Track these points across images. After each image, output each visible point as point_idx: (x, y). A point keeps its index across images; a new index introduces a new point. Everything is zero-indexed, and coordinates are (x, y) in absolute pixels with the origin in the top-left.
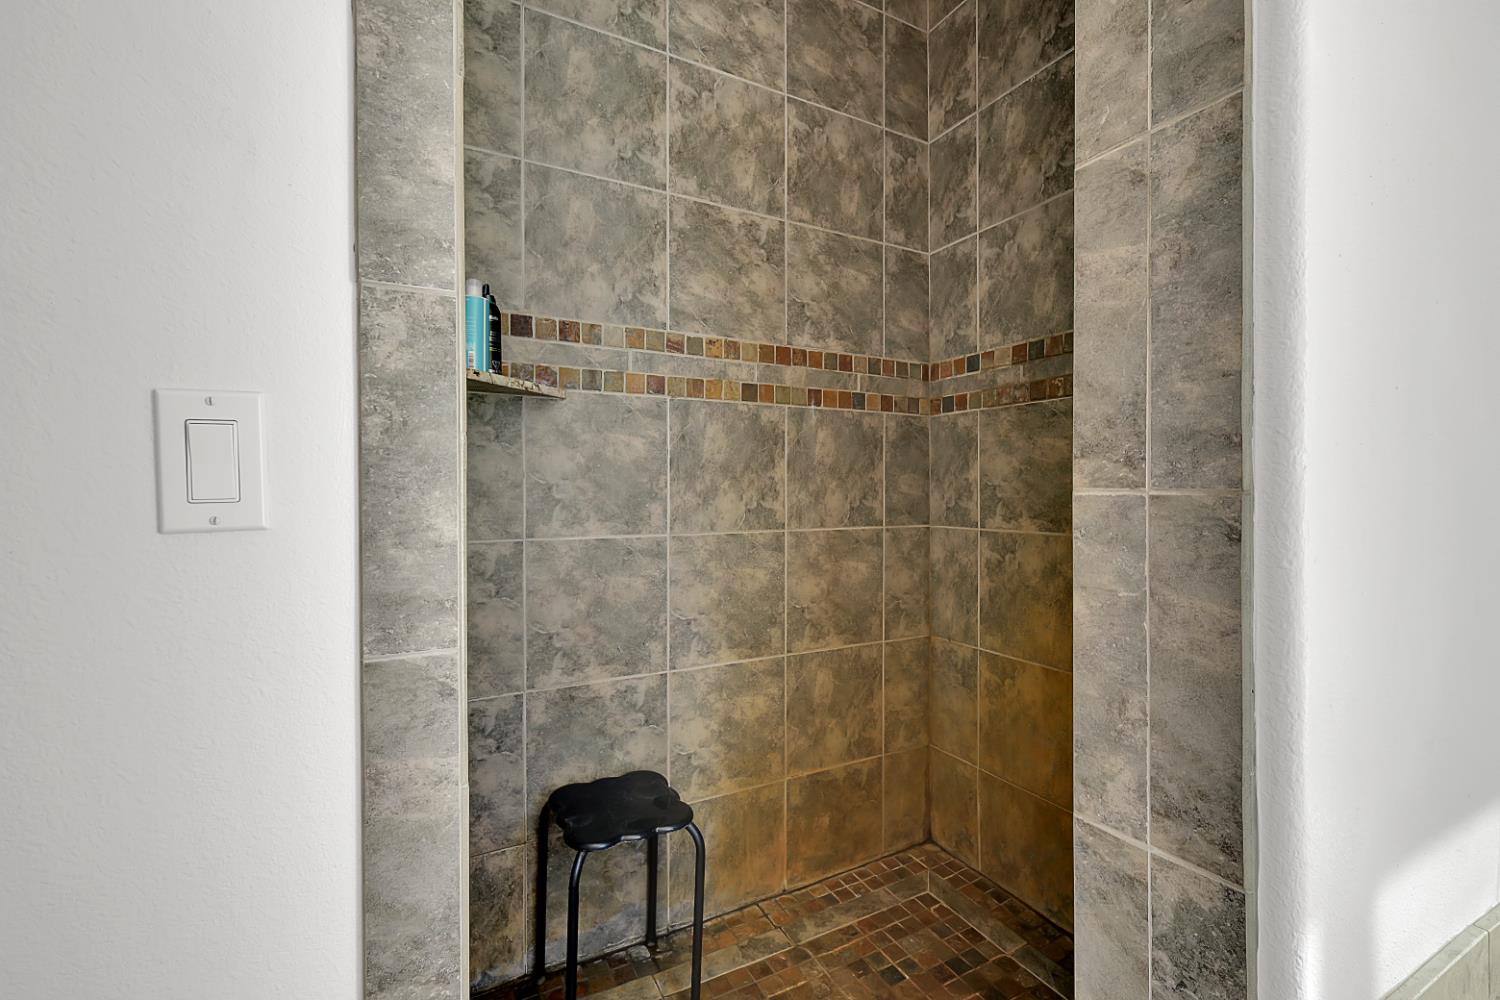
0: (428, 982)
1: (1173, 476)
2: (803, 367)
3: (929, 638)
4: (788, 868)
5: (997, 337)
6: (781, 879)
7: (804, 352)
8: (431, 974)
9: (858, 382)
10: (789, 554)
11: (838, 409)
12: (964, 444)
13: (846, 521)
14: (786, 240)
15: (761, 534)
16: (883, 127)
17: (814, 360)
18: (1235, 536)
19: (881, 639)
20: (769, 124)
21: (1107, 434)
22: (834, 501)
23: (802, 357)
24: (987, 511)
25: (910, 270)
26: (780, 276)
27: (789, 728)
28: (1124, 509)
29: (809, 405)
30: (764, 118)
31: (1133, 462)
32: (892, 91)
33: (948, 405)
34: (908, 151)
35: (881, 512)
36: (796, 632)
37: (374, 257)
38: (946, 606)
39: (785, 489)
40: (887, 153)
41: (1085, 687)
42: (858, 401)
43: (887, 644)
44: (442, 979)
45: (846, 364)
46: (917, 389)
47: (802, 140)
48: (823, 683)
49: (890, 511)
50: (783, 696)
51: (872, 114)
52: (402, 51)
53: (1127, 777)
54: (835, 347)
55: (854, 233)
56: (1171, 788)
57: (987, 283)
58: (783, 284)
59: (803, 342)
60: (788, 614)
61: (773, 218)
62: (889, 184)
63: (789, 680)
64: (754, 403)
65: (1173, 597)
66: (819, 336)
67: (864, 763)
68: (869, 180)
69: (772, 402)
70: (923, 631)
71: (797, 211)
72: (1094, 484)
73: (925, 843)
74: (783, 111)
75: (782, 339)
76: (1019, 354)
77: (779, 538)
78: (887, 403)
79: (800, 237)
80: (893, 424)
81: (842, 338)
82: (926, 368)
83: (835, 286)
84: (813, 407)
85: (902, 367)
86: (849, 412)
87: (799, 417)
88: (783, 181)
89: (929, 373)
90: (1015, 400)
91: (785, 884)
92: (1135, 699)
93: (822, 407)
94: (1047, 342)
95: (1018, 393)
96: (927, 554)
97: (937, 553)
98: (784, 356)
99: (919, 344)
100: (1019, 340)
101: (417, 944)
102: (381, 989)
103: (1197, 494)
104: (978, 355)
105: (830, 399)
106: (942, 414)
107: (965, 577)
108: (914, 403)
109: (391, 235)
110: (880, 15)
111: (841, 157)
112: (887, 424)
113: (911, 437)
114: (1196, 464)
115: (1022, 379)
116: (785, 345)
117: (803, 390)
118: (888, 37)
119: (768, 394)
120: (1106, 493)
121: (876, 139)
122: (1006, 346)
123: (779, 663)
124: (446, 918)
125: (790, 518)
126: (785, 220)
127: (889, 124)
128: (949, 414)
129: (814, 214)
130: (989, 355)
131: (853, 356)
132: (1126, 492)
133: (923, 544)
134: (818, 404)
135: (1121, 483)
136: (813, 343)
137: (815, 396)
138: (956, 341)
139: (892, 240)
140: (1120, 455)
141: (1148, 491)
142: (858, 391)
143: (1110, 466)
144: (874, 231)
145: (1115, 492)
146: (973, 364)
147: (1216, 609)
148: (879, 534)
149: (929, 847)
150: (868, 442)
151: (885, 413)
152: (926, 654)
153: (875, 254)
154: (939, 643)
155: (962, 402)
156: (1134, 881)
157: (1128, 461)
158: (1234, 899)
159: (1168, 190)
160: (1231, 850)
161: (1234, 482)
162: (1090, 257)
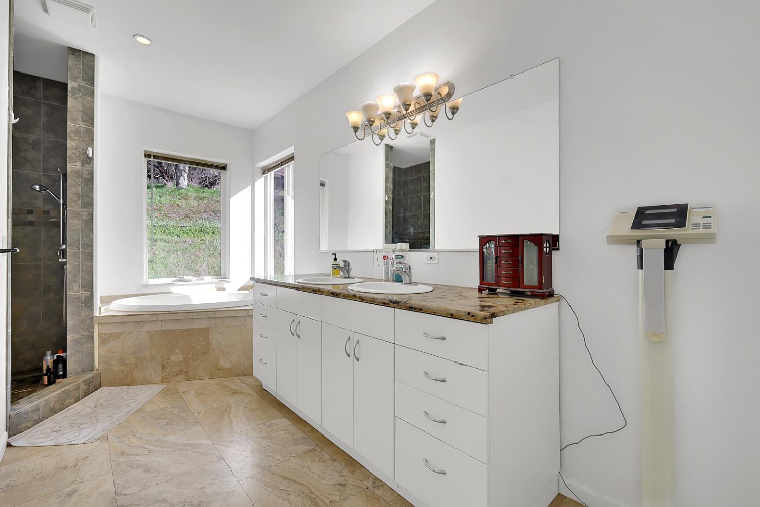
1: (83, 249)
28: (77, 253)
53: (76, 285)
56: (84, 284)
65: (84, 263)
92: (78, 276)
103: (87, 251)
114: (87, 248)
132: (76, 251)
141: (80, 251)
143: (74, 248)
156: (78, 298)
157: (77, 247)
158: (92, 294)
159: (84, 217)
160: (92, 288)
161: (93, 250)
162: (70, 221)
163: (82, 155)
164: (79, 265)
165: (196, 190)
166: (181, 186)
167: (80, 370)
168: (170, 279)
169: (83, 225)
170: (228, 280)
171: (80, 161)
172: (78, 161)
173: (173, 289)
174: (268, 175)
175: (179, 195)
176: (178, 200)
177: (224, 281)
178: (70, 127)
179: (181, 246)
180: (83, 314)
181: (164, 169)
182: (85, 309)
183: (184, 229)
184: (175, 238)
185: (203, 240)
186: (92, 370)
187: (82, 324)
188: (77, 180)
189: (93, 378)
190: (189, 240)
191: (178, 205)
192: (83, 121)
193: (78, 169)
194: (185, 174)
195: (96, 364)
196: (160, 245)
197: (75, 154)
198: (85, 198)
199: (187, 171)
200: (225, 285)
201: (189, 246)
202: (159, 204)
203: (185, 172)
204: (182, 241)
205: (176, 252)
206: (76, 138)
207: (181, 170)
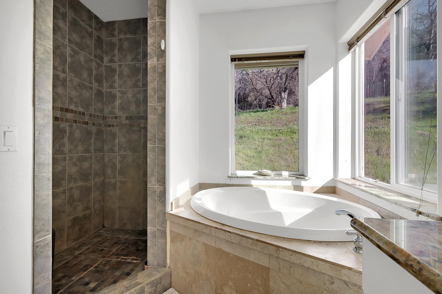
0: (45, 232)
1: (159, 144)
2: (72, 114)
3: (104, 180)
4: (67, 243)
5: (122, 113)
6: (65, 246)
7: (72, 110)
8: (46, 230)
9: (87, 118)
10: (68, 161)
11: (81, 125)
12: (114, 135)
13: (83, 153)
14: (67, 81)
15: (60, 156)
16: (93, 58)
17: (75, 112)
18: (165, 150)
19: (92, 181)
20: (63, 50)
21: (152, 138)
22: (80, 148)
23: (72, 111)
24: (120, 150)
25: (99, 94)
26: (66, 90)
27: (67, 206)
28: (154, 147)
29: (74, 123)
30: (61, 48)
31: (155, 142)
32: (95, 50)
33: (109, 126)
34: (99, 66)
35: (93, 151)
36: (69, 181)
37: (38, 103)
38: (109, 171)
39: (67, 145)
40: (94, 65)
41: (149, 170)
42: (87, 123)
43: (94, 182)
44: (48, 231)
45: (84, 114)
46: (101, 121)
47: (72, 56)
48: (77, 194)
49: (95, 150)
50: (66, 198)
51: (90, 54)
52: (43, 67)
53: (154, 179)
54: (81, 110)
55: (86, 82)
56: (159, 179)
57: (119, 101)
58: (67, 92)
59: (72, 107)
60: (68, 177)
61: (64, 75)
62: (94, 72)
63: (67, 194)
64: (58, 122)
65: (159, 157)
66: (76, 107)
67: (87, 212)
68: (90, 70)
69: (63, 122)
70: (102, 178)
71: (71, 74)
72: (150, 144)
73: (103, 228)
74: (67, 48)
75: (66, 106)
76: (127, 118)
77: (65, 158)
78: (94, 124)
79: (71, 81)
80: (95, 129)
81: (83, 107)
82: (103, 117)
83: (81, 95)
84: (75, 124)
85: (98, 116)
86: (84, 126)
87: (71, 126)
88: (67, 66)
89: (104, 118)
90: (126, 127)
91: (66, 247)
92: (155, 170)
93: (77, 124)
94: (133, 116)
95: (127, 126)
96: (104, 160)
97: (106, 160)
98: (67, 110)
99: (102, 111)
100: (127, 115)
101: (44, 225)
102: (37, 234)
103: (161, 146)
104: (117, 116)
105: (79, 122)
106: (108, 128)
107: (114, 164)
108: (100, 125)
109: (41, 99)
110: (92, 31)
111: (82, 63)
112: (94, 129)
113: (99, 132)
114: (161, 142)
115: (128, 123)
116: (67, 107)
117: (72, 120)
118: (94, 37)
119: (62, 120)
120: (151, 145)
121: (91, 61)
122: (124, 116)
123: (65, 190)
124: (48, 220)
125: (68, 152)
126: (67, 75)
127: (94, 58)
128: (109, 128)
129: (75, 75)
130: (120, 117)
131: (85, 112)
132: (154, 145)
133: (103, 158)
134: (76, 123)
135: (153, 144)
136: (75, 108)
137: (75, 121)
138: (112, 112)
139: (95, 85)
140: (153, 141)
141: (156, 145)
142: (87, 121)
143: (152, 142)
144: (91, 83)
145: (153, 145)
146: (116, 118)
147: (163, 158)
148: (92, 156)
149: (104, 229)
150: (89, 133)
151: (93, 127)
152: (103, 184)
153: (91, 88)
154: (107, 181)
155: (113, 126)
156: (155, 192)
157: (154, 142)
158: (165, 188)
159: (159, 111)
160: (165, 183)
161: (165, 144)
162: (150, 116)
163: (158, 49)
164: (155, 159)
165: (291, 109)
166: (283, 107)
167: (156, 263)
168: (253, 171)
169: (158, 119)
170: (306, 178)
171: (156, 55)
172: (155, 56)
173: (253, 182)
174: (356, 48)
175: (282, 113)
176: (281, 115)
177: (302, 178)
178: (149, 25)
179: (278, 142)
180: (158, 209)
181: (274, 99)
182: (160, 203)
183: (280, 131)
184: (275, 138)
185: (292, 138)
186: (165, 267)
187: (157, 218)
188: (154, 75)
189: (161, 278)
190: (283, 138)
191: (281, 118)
192: (158, 15)
193: (155, 64)
194: (285, 100)
195: (168, 261)
196: (266, 141)
197: (153, 50)
198: (160, 92)
199: (286, 98)
200: (303, 183)
201: (282, 142)
202: (271, 119)
203: (285, 99)
204: (279, 139)
205: (274, 146)
206: (153, 34)
207: (283, 98)
